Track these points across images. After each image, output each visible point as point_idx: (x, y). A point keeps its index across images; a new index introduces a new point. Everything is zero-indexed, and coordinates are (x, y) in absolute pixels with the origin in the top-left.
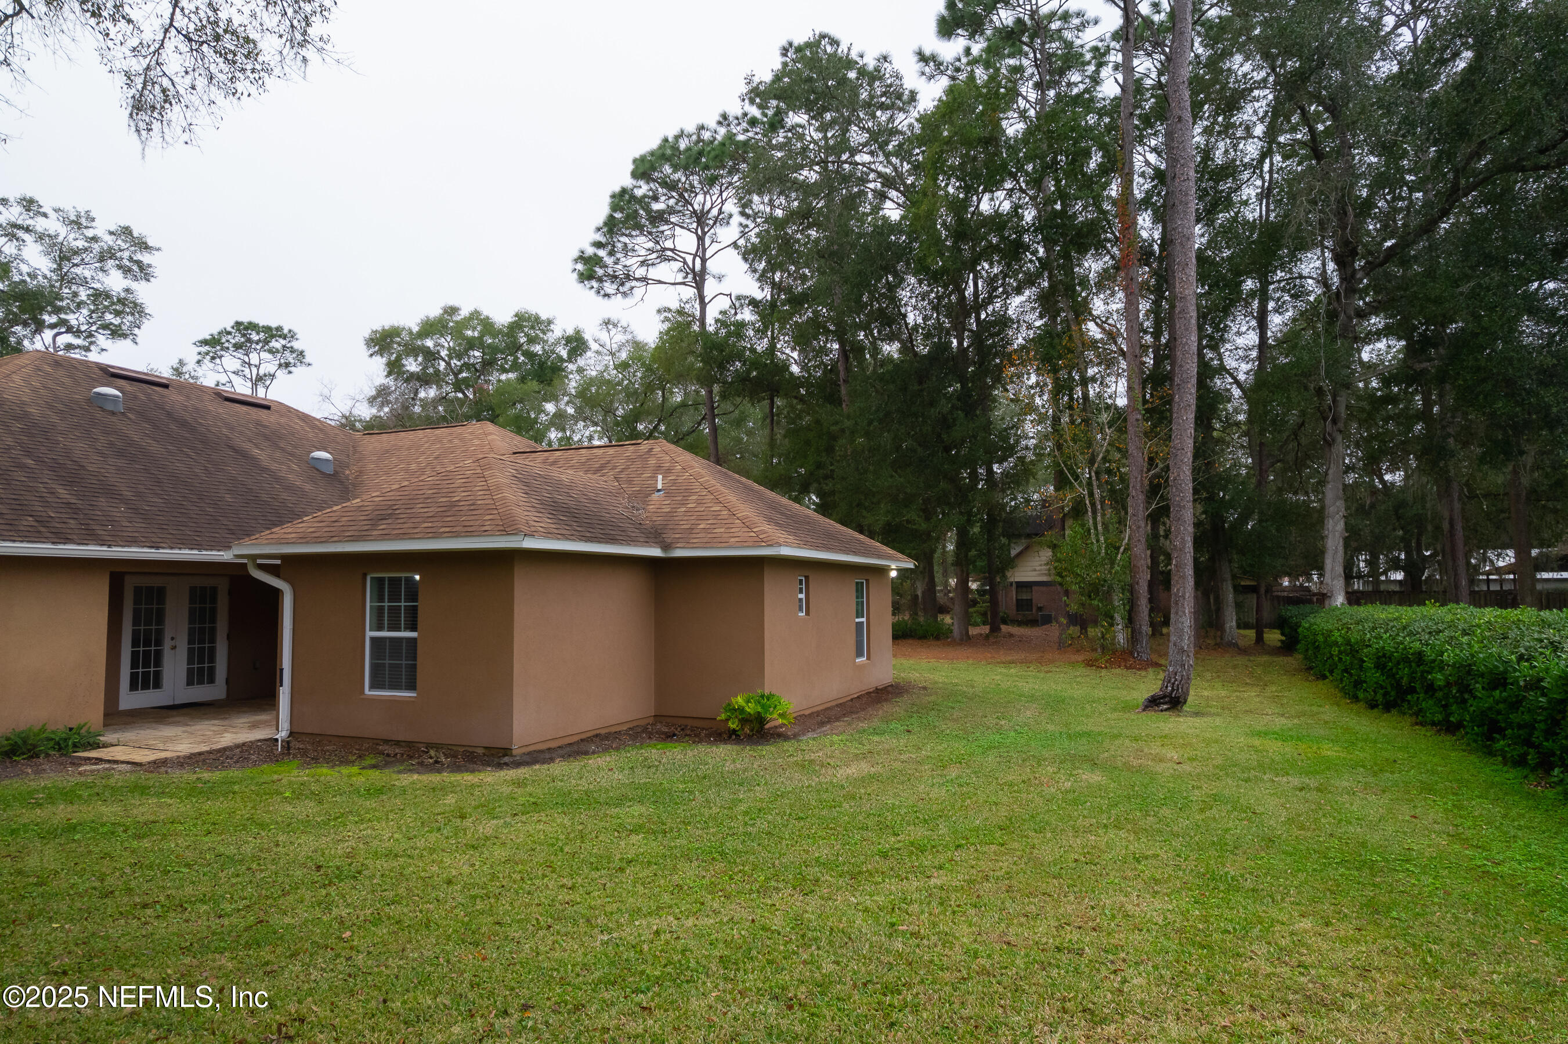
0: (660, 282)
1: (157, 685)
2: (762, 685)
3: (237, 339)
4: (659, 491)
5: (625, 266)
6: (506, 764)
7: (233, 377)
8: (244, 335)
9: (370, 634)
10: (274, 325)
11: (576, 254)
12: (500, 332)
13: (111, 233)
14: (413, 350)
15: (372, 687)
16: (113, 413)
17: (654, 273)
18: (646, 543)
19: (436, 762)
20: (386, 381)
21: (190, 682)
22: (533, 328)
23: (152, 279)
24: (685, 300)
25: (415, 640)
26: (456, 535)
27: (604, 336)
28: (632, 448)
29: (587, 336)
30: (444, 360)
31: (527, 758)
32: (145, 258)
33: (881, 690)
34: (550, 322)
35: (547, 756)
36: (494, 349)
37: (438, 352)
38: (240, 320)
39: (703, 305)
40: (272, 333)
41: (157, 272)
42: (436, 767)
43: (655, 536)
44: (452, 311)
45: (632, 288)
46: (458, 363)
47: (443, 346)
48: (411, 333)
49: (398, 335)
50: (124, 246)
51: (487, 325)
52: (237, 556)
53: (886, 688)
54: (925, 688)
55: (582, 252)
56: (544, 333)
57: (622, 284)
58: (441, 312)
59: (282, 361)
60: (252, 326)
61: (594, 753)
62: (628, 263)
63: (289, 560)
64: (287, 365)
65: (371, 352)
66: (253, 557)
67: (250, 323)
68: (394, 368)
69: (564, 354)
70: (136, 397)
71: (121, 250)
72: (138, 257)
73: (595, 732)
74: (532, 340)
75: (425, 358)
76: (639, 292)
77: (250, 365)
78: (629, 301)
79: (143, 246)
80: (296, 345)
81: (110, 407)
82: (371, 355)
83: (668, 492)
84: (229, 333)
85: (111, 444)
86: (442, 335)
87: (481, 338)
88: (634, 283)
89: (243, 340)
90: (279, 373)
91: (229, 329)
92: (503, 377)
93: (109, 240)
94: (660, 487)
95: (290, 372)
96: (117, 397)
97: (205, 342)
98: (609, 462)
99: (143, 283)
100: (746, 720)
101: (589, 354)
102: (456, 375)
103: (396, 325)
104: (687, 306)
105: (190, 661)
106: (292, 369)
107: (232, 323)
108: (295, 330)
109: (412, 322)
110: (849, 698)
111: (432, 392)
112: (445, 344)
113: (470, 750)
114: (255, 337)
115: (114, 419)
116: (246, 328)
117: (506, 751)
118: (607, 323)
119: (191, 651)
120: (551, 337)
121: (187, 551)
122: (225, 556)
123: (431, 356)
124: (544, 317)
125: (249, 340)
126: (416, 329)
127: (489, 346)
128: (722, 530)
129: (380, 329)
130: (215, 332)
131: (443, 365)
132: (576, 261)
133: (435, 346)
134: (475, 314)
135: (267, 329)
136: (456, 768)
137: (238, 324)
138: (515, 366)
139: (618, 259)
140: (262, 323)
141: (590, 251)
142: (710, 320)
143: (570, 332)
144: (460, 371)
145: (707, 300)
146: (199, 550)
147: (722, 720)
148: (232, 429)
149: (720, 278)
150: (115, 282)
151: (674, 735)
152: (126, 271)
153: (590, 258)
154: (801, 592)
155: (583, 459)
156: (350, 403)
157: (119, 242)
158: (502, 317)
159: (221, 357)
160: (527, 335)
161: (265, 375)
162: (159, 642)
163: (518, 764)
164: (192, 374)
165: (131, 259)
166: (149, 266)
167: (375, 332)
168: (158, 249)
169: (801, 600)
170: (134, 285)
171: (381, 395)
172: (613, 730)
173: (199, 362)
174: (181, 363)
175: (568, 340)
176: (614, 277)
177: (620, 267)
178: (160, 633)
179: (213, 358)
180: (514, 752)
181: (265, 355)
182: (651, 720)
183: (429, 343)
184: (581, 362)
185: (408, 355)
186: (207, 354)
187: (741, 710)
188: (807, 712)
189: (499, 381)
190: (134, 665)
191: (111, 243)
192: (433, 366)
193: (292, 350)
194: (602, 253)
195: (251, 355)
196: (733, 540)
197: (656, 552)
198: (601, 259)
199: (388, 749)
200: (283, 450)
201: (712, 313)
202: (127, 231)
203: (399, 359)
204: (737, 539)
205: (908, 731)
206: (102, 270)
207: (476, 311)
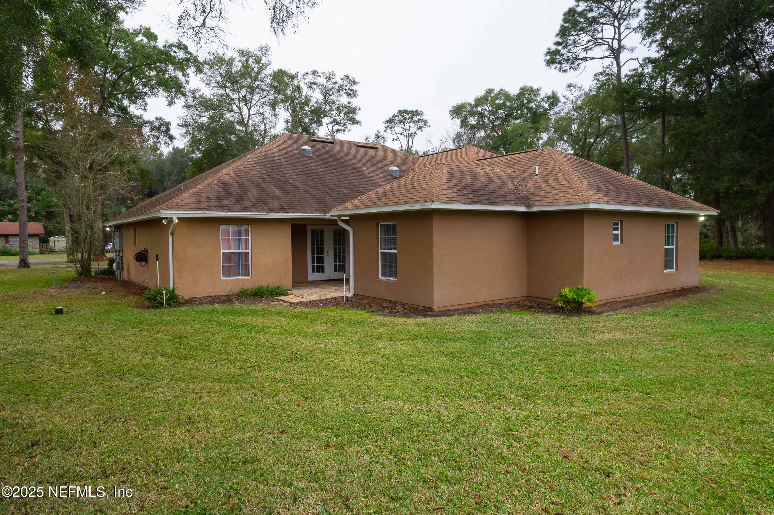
0: (593, 58)
1: (323, 271)
2: (582, 283)
3: (400, 118)
4: (537, 175)
5: (573, 53)
6: (428, 315)
7: (399, 136)
8: (402, 116)
9: (381, 251)
10: (414, 110)
11: (546, 51)
12: (512, 99)
13: (342, 79)
14: (472, 114)
15: (382, 275)
16: (307, 157)
17: (590, 54)
18: (516, 204)
19: (398, 312)
20: (460, 130)
21: (335, 270)
22: (529, 94)
23: (357, 96)
24: (605, 66)
25: (395, 254)
26: (406, 203)
27: (568, 94)
28: (532, 153)
29: (559, 95)
30: (487, 117)
31: (439, 313)
32: (354, 87)
33: (686, 289)
34: (538, 90)
35: (451, 313)
36: (511, 108)
37: (484, 113)
38: (400, 109)
39: (619, 67)
40: (414, 113)
41: (358, 93)
42: (396, 314)
43: (526, 201)
44: (490, 91)
45: (578, 65)
46: (493, 117)
47: (486, 110)
48: (471, 105)
49: (465, 107)
50: (347, 84)
51: (507, 96)
52: (332, 216)
53: (691, 288)
54: (721, 290)
55: (549, 49)
56: (536, 97)
57: (573, 63)
58: (485, 92)
59: (418, 126)
60: (406, 112)
61: (480, 313)
62: (575, 51)
63: (352, 217)
64: (421, 128)
65: (452, 117)
66: (339, 216)
67: (404, 110)
68: (464, 123)
69: (546, 106)
70: (319, 149)
71: (346, 86)
72: (352, 88)
73: (485, 303)
74: (529, 101)
75: (478, 117)
76: (582, 66)
77: (406, 130)
78: (578, 72)
79: (353, 82)
80: (424, 118)
81: (307, 155)
82: (453, 118)
83: (541, 176)
84: (396, 116)
85: (302, 170)
86: (486, 104)
87: (504, 103)
88: (580, 62)
89: (402, 118)
90: (417, 132)
91: (396, 114)
92: (517, 122)
93: (341, 82)
94: (537, 173)
95: (422, 131)
96: (309, 150)
97: (387, 122)
98: (518, 161)
99: (354, 98)
100: (568, 302)
101: (560, 104)
102: (492, 123)
103: (464, 102)
104: (608, 70)
105: (335, 261)
106: (423, 129)
107: (397, 112)
108: (423, 111)
109: (471, 100)
110: (657, 293)
111: (482, 134)
112: (487, 108)
113: (417, 307)
114: (407, 116)
115: (307, 159)
116: (403, 113)
117: (431, 309)
118: (570, 86)
119: (335, 258)
120: (539, 98)
121: (319, 214)
122: (327, 216)
123: (481, 115)
124: (535, 88)
125: (405, 118)
126: (473, 103)
127: (508, 107)
128: (561, 195)
129: (456, 105)
130: (391, 117)
131: (486, 120)
132: (546, 55)
133: (482, 110)
134: (501, 91)
135: (412, 112)
136: (405, 315)
137: (399, 111)
138: (522, 115)
139: (570, 50)
140: (409, 109)
141: (553, 48)
142: (622, 76)
143: (549, 93)
144: (495, 121)
145: (621, 64)
146: (324, 213)
147: (555, 301)
148: (356, 159)
149: (632, 50)
150: (344, 100)
151: (532, 307)
152: (348, 94)
153: (554, 51)
154: (617, 229)
155: (507, 161)
156: (440, 143)
157: (345, 82)
158: (514, 91)
159: (394, 128)
160: (527, 99)
161: (412, 133)
162: (322, 253)
163: (435, 316)
164: (383, 136)
165: (349, 89)
166: (356, 91)
167: (453, 107)
168: (359, 83)
169: (617, 235)
170: (351, 100)
171: (458, 137)
172: (498, 302)
173: (385, 131)
174: (378, 132)
175: (548, 98)
176: (567, 60)
177: (570, 54)
178: (322, 249)
179: (391, 128)
180: (434, 310)
181: (411, 124)
182: (525, 298)
183: (479, 109)
184: (556, 109)
185: (470, 117)
186: (388, 126)
187: (565, 296)
188: (619, 300)
189: (514, 124)
190: (313, 262)
191: (342, 83)
192: (482, 120)
193: (423, 120)
194: (560, 48)
195: (406, 125)
196: (565, 200)
197: (522, 209)
198: (559, 51)
199: (384, 304)
200: (378, 167)
201: (625, 71)
202: (347, 77)
203: (466, 118)
204: (567, 200)
205: (676, 315)
206: (340, 96)
207: (501, 90)
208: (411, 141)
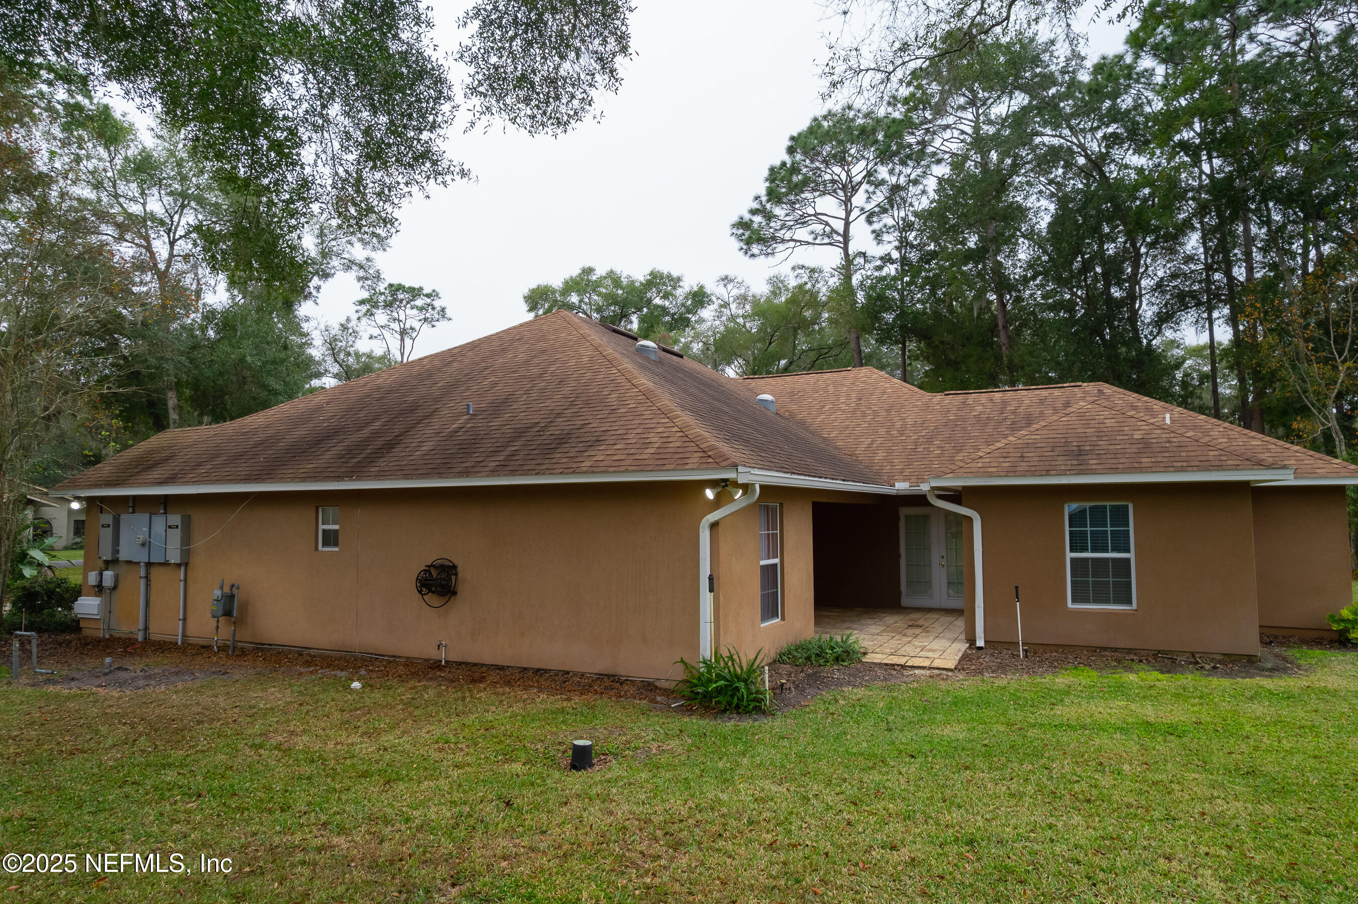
3: (388, 299)
5: (776, 230)
7: (385, 331)
8: (393, 295)
9: (1069, 555)
10: (417, 286)
11: (734, 220)
12: (631, 287)
15: (1074, 601)
22: (665, 284)
23: (388, 249)
25: (1126, 560)
26: (1182, 470)
27: (723, 291)
29: (708, 290)
30: (584, 313)
34: (679, 279)
37: (580, 306)
38: (392, 282)
40: (415, 292)
44: (589, 271)
46: (596, 315)
47: (583, 301)
48: (556, 291)
49: (548, 293)
51: (620, 282)
55: (742, 218)
56: (674, 289)
57: (768, 246)
58: (579, 272)
59: (426, 317)
64: (431, 320)
66: (934, 490)
67: (399, 285)
74: (661, 296)
77: (397, 320)
80: (439, 303)
84: (383, 294)
86: (584, 293)
89: (392, 299)
90: (423, 327)
91: (383, 290)
95: (433, 326)
96: (654, 348)
97: (365, 302)
101: (709, 306)
106: (436, 323)
107: (386, 286)
109: (557, 283)
114: (403, 296)
116: (395, 289)
120: (680, 292)
124: (675, 275)
125: (397, 299)
126: (560, 287)
129: (534, 287)
134: (609, 274)
135: (411, 289)
137: (390, 286)
140: (407, 285)
141: (747, 217)
143: (696, 287)
153: (745, 223)
158: (640, 275)
159: (374, 314)
160: (658, 291)
161: (411, 329)
164: (354, 329)
167: (532, 289)
173: (359, 319)
174: (347, 319)
175: (694, 294)
179: (371, 315)
180: (1259, 658)
181: (409, 312)
183: (572, 299)
184: (702, 313)
186: (366, 311)
193: (436, 307)
195: (398, 312)
207: (612, 271)
208: (408, 342)
